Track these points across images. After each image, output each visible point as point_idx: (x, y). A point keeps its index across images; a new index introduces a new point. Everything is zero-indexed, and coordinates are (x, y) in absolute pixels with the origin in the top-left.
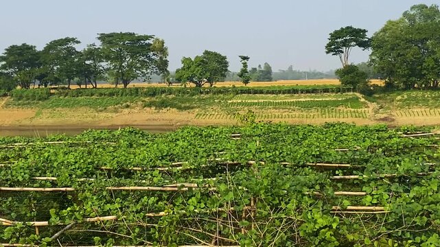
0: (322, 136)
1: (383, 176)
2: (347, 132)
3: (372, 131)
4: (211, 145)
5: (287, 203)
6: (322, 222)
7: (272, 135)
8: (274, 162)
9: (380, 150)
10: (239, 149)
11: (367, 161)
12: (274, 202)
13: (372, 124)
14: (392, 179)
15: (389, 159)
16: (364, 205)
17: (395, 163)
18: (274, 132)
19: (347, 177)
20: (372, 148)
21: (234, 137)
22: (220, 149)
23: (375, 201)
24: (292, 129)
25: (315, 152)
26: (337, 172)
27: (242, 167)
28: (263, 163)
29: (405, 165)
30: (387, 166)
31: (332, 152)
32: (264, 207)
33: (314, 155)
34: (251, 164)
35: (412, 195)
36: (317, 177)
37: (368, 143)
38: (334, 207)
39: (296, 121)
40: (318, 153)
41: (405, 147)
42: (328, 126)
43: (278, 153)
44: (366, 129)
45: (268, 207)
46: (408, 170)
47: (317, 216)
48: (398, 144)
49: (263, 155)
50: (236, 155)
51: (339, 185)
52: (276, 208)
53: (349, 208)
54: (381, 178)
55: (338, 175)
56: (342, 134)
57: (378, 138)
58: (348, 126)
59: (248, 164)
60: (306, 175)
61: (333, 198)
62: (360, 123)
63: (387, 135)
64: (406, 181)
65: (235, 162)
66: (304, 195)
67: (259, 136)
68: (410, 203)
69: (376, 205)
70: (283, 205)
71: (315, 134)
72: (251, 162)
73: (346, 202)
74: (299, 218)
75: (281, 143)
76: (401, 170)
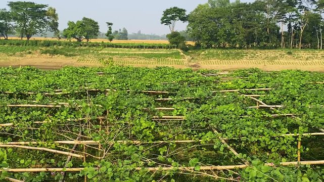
0: (153, 75)
1: (186, 98)
2: (168, 72)
3: (183, 72)
4: (83, 79)
5: (125, 114)
6: (145, 125)
7: (123, 74)
8: (122, 89)
9: (186, 83)
10: (101, 81)
11: (178, 90)
12: (118, 114)
13: (184, 68)
14: (191, 100)
15: (190, 89)
16: (172, 116)
17: (193, 91)
18: (125, 71)
19: (165, 99)
20: (182, 82)
21: (100, 74)
22: (89, 82)
23: (179, 113)
24: (137, 70)
25: (148, 83)
26: (159, 96)
27: (101, 93)
28: (115, 90)
29: (199, 92)
30: (188, 93)
31: (158, 84)
32: (112, 117)
33: (147, 86)
34: (107, 91)
35: (200, 109)
36: (147, 99)
37: (180, 79)
38: (154, 117)
39: (139, 66)
40: (149, 85)
41: (201, 82)
42: (158, 68)
43: (125, 84)
44: (180, 71)
45: (114, 117)
46: (200, 95)
47: (142, 121)
48: (197, 80)
49: (115, 86)
50: (98, 85)
51: (159, 104)
52: (119, 118)
53: (163, 117)
54: (185, 100)
55: (160, 98)
56: (165, 74)
57: (186, 76)
58: (170, 69)
59: (105, 91)
60: (141, 98)
61: (154, 111)
62: (177, 67)
63: (191, 75)
64: (198, 101)
65: (97, 90)
66: (137, 109)
67: (115, 74)
68: (199, 114)
69: (179, 115)
70: (123, 115)
71: (149, 73)
72: (107, 90)
73: (162, 114)
74: (131, 123)
75: (128, 79)
76: (196, 95)
